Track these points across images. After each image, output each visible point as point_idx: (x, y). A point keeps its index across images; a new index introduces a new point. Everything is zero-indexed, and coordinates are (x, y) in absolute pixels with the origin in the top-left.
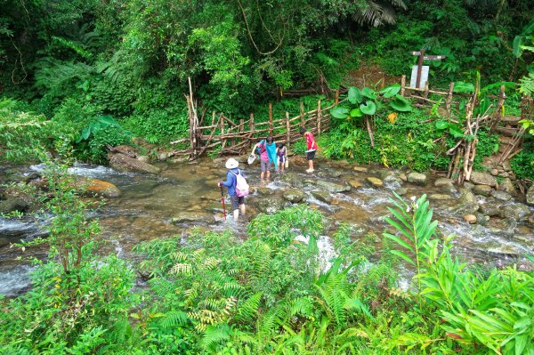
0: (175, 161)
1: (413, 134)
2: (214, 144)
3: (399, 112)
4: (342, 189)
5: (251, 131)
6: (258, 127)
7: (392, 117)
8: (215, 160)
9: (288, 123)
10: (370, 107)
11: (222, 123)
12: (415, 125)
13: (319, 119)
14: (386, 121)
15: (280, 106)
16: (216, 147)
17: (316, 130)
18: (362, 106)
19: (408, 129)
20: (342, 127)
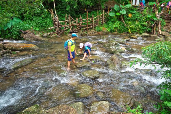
0: (52, 36)
1: (138, 21)
2: (67, 29)
3: (133, 13)
4: (126, 40)
5: (81, 22)
6: (83, 21)
7: (130, 15)
8: (69, 35)
9: (93, 19)
10: (123, 11)
11: (70, 19)
12: (139, 17)
13: (103, 18)
14: (128, 17)
15: (84, 15)
16: (68, 30)
17: (102, 22)
18: (120, 11)
19: (136, 19)
20: (112, 20)
